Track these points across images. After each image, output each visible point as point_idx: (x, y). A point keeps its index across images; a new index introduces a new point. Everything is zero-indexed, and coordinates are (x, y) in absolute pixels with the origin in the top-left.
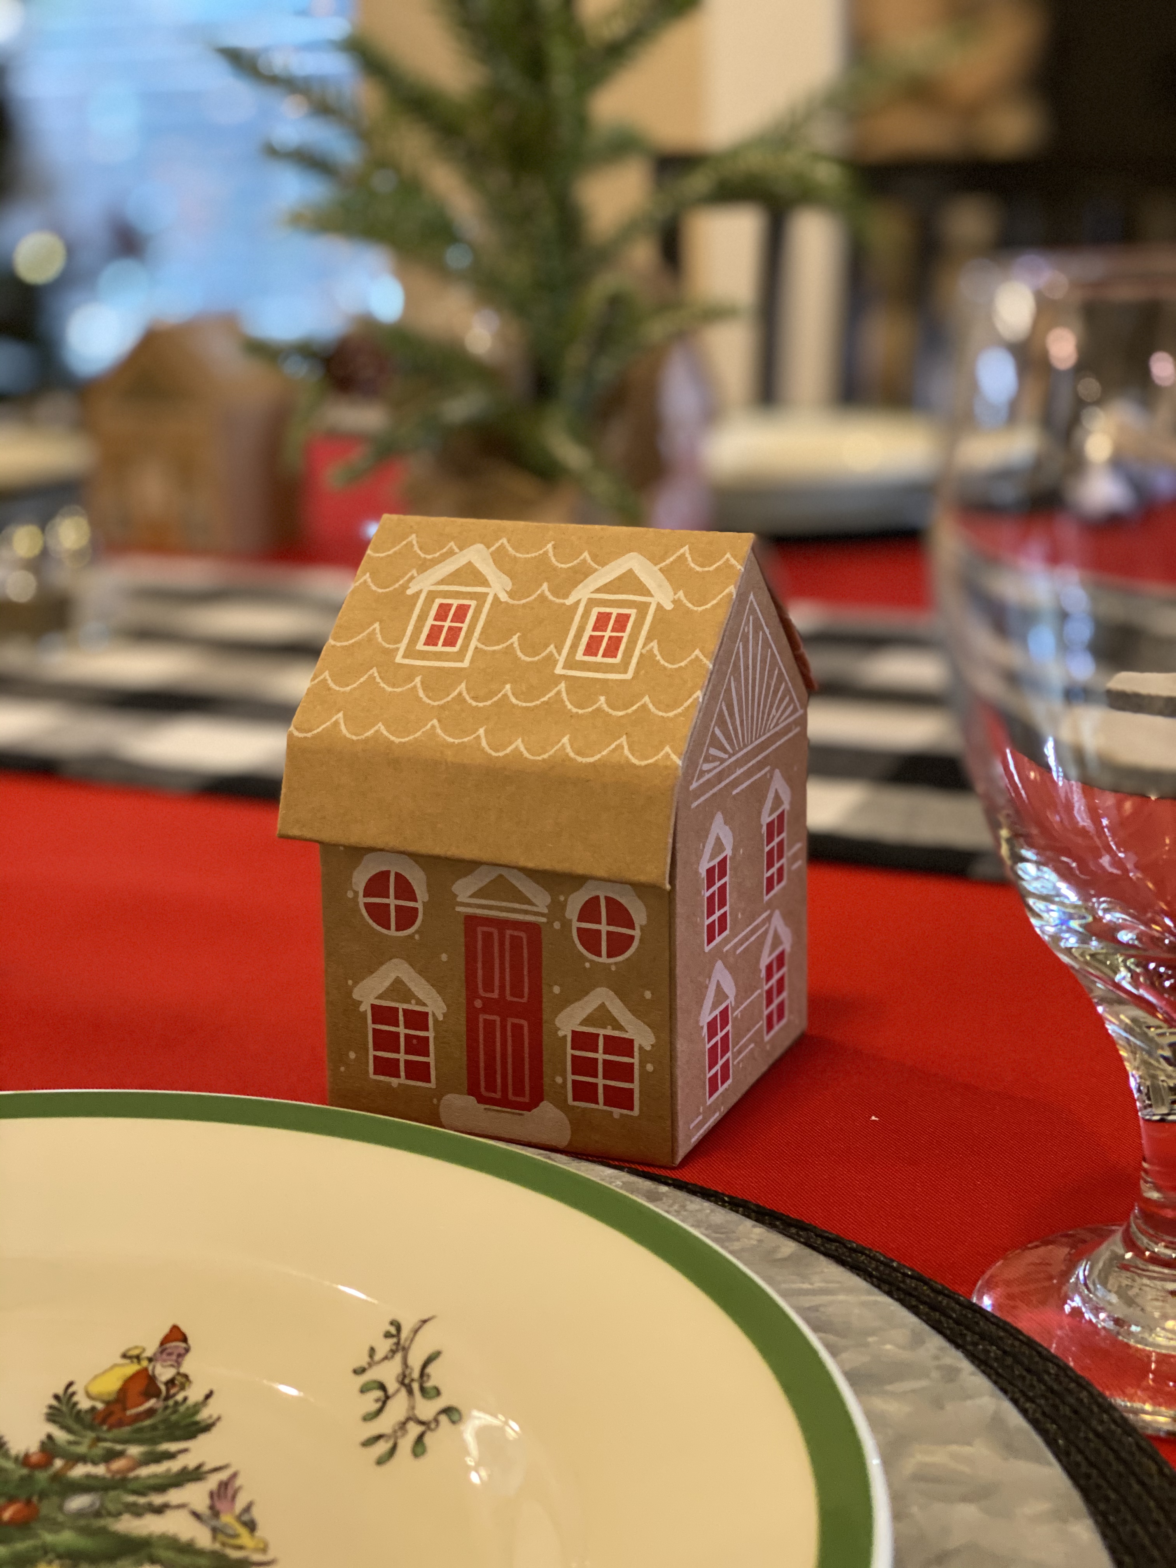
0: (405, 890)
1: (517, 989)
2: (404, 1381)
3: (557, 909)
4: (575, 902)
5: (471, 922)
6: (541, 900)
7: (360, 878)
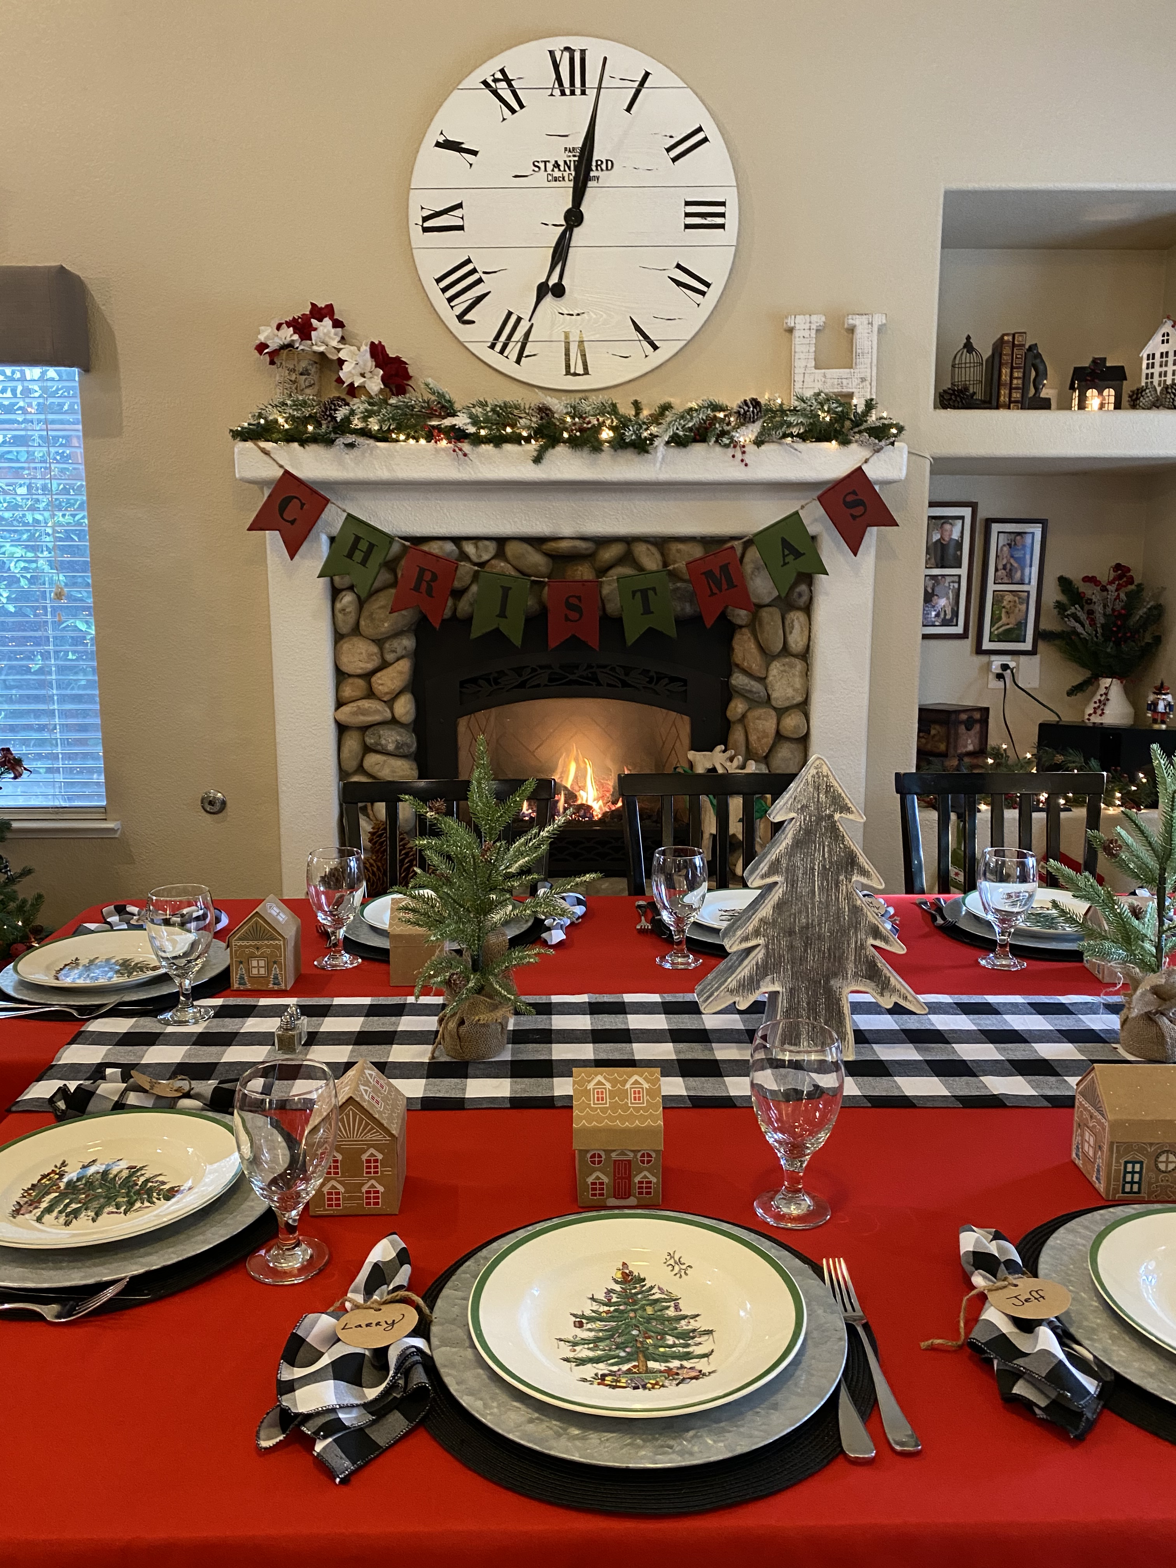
0: (600, 1156)
1: (625, 1174)
2: (676, 1262)
3: (635, 1156)
4: (639, 1154)
5: (615, 1161)
6: (632, 1155)
7: (589, 1155)
